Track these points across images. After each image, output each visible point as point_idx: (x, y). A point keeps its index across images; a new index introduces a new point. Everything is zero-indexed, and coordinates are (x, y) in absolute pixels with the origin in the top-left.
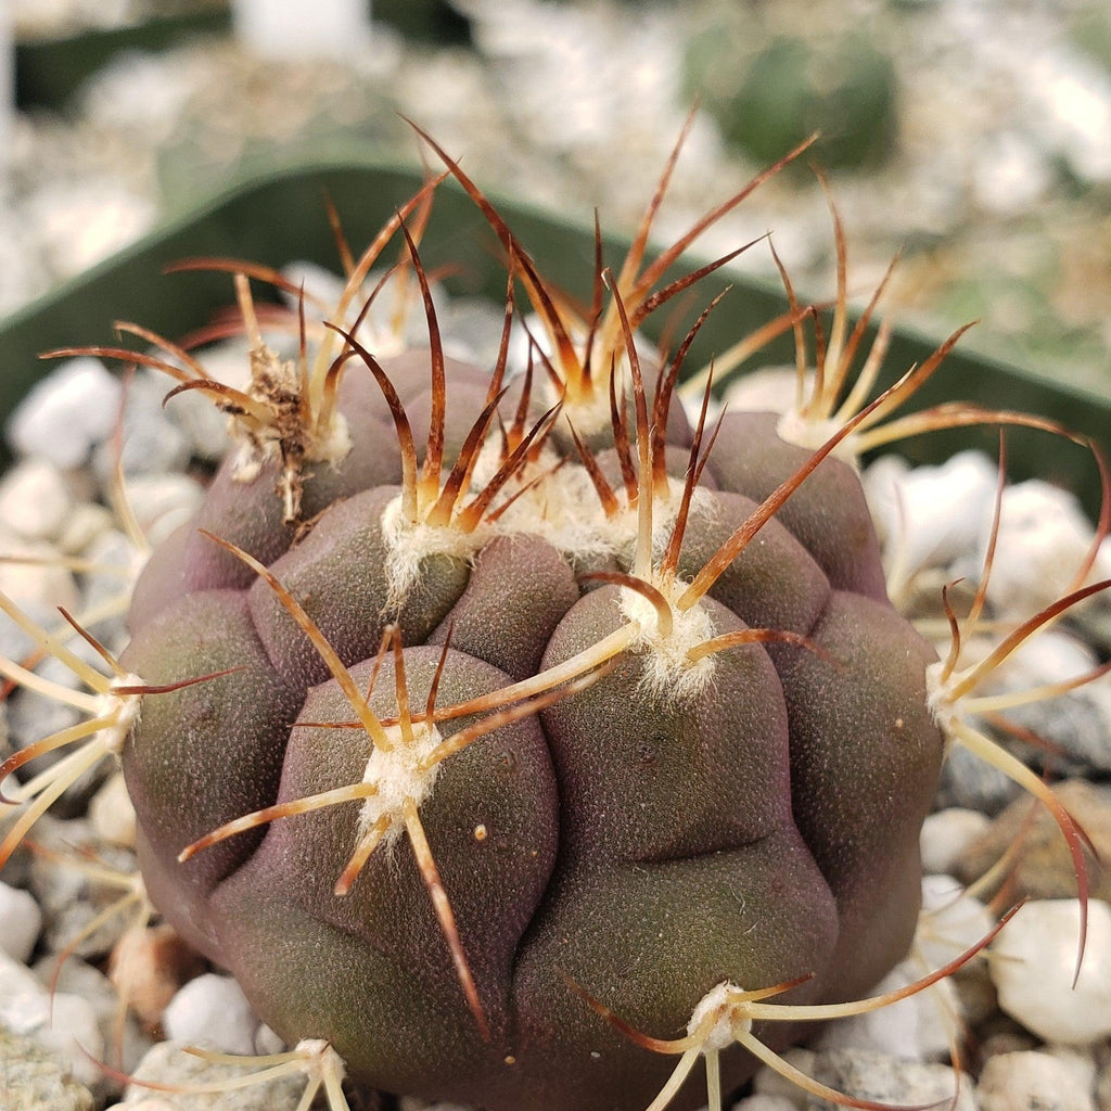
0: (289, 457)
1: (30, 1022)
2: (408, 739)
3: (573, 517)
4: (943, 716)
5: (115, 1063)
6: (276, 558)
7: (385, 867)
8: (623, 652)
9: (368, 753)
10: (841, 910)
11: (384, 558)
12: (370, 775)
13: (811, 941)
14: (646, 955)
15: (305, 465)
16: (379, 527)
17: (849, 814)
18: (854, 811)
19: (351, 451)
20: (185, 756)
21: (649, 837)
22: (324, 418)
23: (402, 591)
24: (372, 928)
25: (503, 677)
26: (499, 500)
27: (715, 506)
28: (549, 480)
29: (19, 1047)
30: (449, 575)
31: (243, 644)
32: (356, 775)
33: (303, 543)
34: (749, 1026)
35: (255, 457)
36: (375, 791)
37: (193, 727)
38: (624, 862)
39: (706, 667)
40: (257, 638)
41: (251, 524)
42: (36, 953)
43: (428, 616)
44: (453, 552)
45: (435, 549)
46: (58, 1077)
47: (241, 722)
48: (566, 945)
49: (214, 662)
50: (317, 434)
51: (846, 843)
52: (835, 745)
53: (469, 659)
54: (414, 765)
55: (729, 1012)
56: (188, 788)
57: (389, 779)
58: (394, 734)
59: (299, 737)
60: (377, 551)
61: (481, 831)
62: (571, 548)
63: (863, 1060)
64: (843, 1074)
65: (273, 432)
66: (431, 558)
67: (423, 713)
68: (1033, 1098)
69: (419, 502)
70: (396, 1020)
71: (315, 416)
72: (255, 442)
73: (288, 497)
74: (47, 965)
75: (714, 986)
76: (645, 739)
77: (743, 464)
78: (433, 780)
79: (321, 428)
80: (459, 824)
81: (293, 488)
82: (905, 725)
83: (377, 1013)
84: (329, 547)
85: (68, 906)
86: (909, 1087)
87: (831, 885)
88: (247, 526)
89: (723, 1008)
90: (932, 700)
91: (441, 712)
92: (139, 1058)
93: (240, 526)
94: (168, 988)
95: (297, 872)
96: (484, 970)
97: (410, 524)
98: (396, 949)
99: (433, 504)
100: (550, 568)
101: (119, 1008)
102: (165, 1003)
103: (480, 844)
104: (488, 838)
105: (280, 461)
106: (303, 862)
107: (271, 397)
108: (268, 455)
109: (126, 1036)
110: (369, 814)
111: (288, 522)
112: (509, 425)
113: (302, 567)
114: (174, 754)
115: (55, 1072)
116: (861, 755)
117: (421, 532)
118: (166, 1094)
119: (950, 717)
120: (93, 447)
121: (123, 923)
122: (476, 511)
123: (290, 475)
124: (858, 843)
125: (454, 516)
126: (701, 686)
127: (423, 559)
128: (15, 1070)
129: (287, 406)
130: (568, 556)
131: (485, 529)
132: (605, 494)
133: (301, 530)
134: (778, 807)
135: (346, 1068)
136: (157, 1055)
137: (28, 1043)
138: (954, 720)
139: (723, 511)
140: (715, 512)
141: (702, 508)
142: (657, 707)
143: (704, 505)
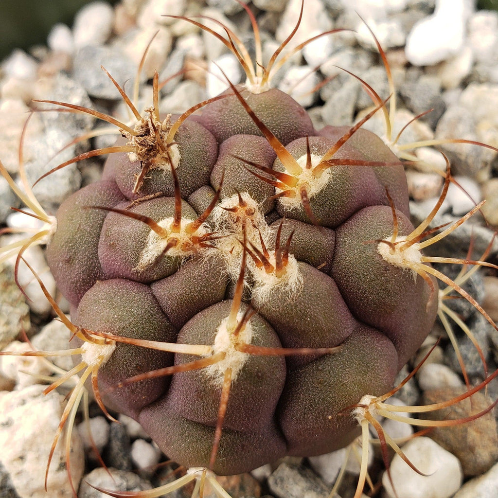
11: (143, 248)
23: (145, 265)
30: (167, 265)
37: (62, 262)
46: (20, 316)
47: (78, 270)
66: (163, 257)
81: (139, 180)
127: (159, 256)
139: (300, 296)
140: (295, 295)
141: (291, 290)
142: (205, 382)
143: (293, 290)
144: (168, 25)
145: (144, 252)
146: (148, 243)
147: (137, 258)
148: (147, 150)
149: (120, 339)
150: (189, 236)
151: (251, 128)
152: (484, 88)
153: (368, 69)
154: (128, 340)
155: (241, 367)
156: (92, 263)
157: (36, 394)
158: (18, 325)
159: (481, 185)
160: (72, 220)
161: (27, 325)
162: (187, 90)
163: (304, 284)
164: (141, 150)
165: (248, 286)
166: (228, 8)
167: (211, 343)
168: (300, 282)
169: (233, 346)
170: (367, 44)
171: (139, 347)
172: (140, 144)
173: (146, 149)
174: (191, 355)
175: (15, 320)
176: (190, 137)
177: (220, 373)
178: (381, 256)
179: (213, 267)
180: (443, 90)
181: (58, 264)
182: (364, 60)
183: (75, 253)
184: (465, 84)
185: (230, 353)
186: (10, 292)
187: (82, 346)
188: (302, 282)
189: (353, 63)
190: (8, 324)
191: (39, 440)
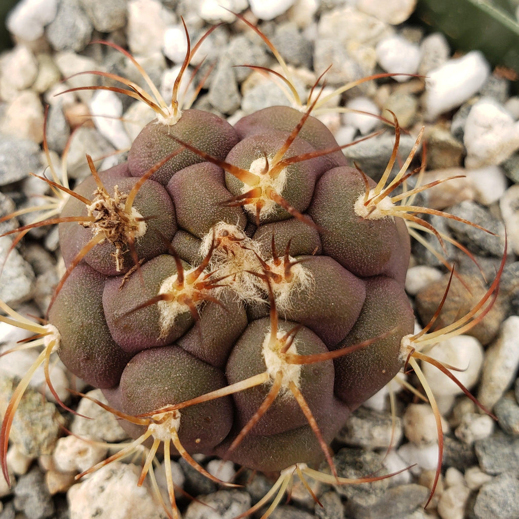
11: (159, 317)
23: (167, 331)
45: (182, 311)
61: (198, 440)
66: (180, 315)
68: (423, 438)
73: (117, 262)
81: (119, 258)
82: (386, 372)
111: (117, 272)
120: (46, 27)
123: (117, 251)
127: (176, 317)
130: (244, 301)
139: (316, 288)
140: (312, 290)
141: (306, 288)
143: (308, 286)
144: (29, 87)
145: (161, 320)
146: (160, 311)
147: (158, 328)
148: (116, 230)
149: (181, 406)
150: (193, 285)
151: (188, 159)
152: (336, 13)
153: (228, 42)
154: (189, 403)
155: (299, 375)
156: (112, 350)
157: (107, 476)
158: (54, 425)
159: (372, 98)
160: (72, 321)
161: (61, 419)
162: (81, 139)
163: (314, 277)
164: (110, 232)
165: (266, 302)
166: (77, 46)
167: (265, 369)
168: (310, 277)
169: (285, 361)
170: (215, 20)
171: (200, 404)
172: (107, 227)
173: (114, 229)
174: (252, 388)
175: (48, 421)
176: (141, 196)
177: (284, 389)
178: (361, 217)
179: (228, 302)
180: (301, 30)
181: (79, 365)
182: (221, 36)
183: (91, 348)
184: (317, 17)
185: (286, 368)
186: (30, 400)
187: (149, 428)
188: (312, 275)
189: (214, 43)
190: (45, 428)
191: (134, 512)
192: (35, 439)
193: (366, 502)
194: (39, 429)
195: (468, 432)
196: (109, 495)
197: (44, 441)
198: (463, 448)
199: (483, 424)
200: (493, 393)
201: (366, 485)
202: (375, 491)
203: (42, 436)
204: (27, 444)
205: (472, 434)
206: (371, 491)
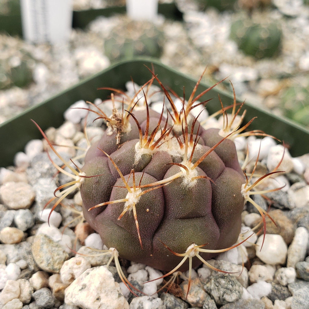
0: (118, 131)
1: (57, 240)
2: (135, 191)
3: (174, 148)
4: (244, 195)
5: (74, 250)
6: (114, 151)
7: (129, 215)
8: (179, 177)
9: (127, 193)
10: (220, 231)
11: (135, 154)
12: (127, 197)
13: (213, 237)
14: (179, 237)
15: (122, 133)
16: (134, 148)
17: (223, 213)
18: (224, 212)
19: (131, 131)
20: (92, 190)
21: (181, 214)
22: (126, 124)
23: (138, 161)
24: (126, 227)
25: (156, 180)
26: (159, 144)
27: (202, 149)
28: (170, 140)
29: (55, 244)
30: (148, 158)
31: (106, 168)
32: (125, 197)
33: (119, 149)
34: (198, 253)
35: (112, 130)
36: (128, 200)
37: (94, 184)
38: (176, 218)
39: (195, 181)
40: (109, 168)
41: (110, 144)
42: (60, 226)
43: (142, 166)
44: (149, 154)
45: (146, 153)
46: (62, 251)
47: (104, 184)
48: (163, 233)
49: (100, 171)
50: (124, 127)
51: (222, 218)
52: (221, 199)
53: (149, 176)
54: (136, 196)
55: (194, 250)
56: (92, 196)
57: (131, 198)
58: (132, 189)
59: (114, 189)
60: (133, 152)
61: (148, 210)
62: (173, 155)
63: (224, 263)
64: (220, 265)
65: (116, 126)
66: (144, 155)
67: (138, 186)
68: (260, 275)
69: (143, 143)
70: (129, 245)
71: (124, 123)
72: (112, 128)
73: (118, 139)
74: (62, 228)
75: (192, 244)
76: (182, 194)
77: (210, 140)
78: (139, 199)
79: (125, 126)
80: (144, 208)
81: (119, 138)
82: (236, 196)
83: (126, 243)
84: (124, 151)
85: (68, 217)
86: (233, 269)
87: (219, 226)
88: (109, 144)
89: (193, 248)
90: (242, 191)
91: (142, 186)
92: (79, 249)
93: (108, 144)
94: (86, 235)
95: (112, 214)
96: (147, 237)
97: (141, 148)
98: (130, 231)
99: (145, 144)
100: (167, 159)
101: (76, 239)
102: (85, 238)
103: (148, 212)
104: (149, 211)
105: (117, 132)
106: (113, 213)
107: (116, 119)
108: (115, 130)
109: (77, 244)
110: (126, 205)
111: (117, 145)
112: (163, 129)
113: (118, 154)
114: (90, 189)
115: (62, 250)
116: (226, 201)
117: (143, 149)
118: (83, 256)
119: (245, 195)
120: (82, 119)
121: (78, 221)
122: (154, 146)
123: (118, 135)
124: (225, 219)
125: (149, 147)
126: (194, 185)
127: (142, 155)
128: (53, 249)
129: (119, 121)
130: (172, 156)
131: (156, 150)
132: (181, 144)
133: (119, 146)
134: (209, 210)
135: (119, 254)
136: (83, 248)
137: (57, 244)
138: (246, 196)
142: (185, 189)
154: (146, 185)
158: (63, 254)
177: (190, 181)
183: (100, 177)
190: (58, 255)
191: (104, 284)
192: (53, 258)
193: (231, 298)
194: (55, 254)
195: (283, 275)
196: (91, 276)
197: (57, 260)
198: (282, 289)
199: (290, 270)
200: (294, 256)
201: (230, 287)
202: (236, 292)
203: (56, 258)
204: (48, 260)
205: (286, 276)
206: (234, 291)
